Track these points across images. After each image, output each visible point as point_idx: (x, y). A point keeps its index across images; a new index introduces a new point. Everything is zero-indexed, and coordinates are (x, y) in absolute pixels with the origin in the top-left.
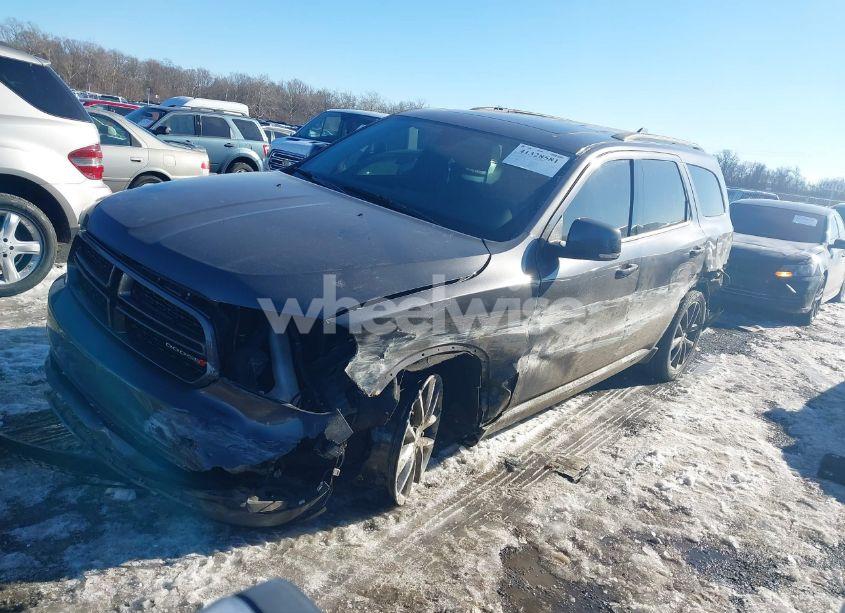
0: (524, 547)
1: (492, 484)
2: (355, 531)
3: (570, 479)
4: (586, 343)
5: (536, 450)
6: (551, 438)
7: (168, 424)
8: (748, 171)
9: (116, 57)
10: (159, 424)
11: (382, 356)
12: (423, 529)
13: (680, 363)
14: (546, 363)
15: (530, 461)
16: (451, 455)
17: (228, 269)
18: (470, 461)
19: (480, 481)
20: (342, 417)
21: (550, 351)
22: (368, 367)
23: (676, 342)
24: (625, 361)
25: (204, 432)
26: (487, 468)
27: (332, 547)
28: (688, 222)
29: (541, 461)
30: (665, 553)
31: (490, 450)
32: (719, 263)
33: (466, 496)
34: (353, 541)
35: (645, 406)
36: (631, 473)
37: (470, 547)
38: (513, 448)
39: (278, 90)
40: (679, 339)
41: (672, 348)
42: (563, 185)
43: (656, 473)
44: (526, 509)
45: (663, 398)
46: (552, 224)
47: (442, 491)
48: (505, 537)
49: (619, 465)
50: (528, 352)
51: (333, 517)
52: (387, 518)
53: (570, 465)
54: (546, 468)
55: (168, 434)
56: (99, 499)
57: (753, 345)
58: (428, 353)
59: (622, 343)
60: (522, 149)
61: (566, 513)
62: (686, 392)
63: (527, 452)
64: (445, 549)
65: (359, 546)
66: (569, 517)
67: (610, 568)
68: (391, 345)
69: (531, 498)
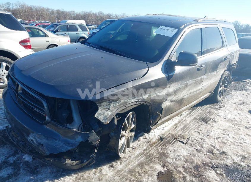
0: (165, 171)
1: (155, 147)
2: (105, 169)
3: (183, 143)
4: (187, 94)
5: (171, 132)
6: (177, 127)
7: (35, 138)
8: (244, 27)
9: (48, 10)
10: (32, 138)
11: (109, 109)
12: (129, 167)
13: (222, 96)
14: (173, 103)
15: (170, 136)
16: (141, 136)
17: (51, 84)
18: (148, 138)
19: (151, 146)
20: (94, 133)
21: (174, 99)
22: (104, 114)
23: (220, 89)
24: (203, 98)
25: (46, 141)
26: (154, 140)
27: (97, 176)
28: (223, 48)
29: (173, 136)
30: (218, 172)
31: (155, 134)
32: (235, 61)
33: (146, 152)
34: (104, 173)
35: (210, 112)
36: (205, 139)
37: (146, 173)
38: (163, 132)
39: (95, 15)
40: (221, 88)
41: (219, 91)
42: (176, 39)
43: (214, 138)
44: (167, 156)
45: (216, 109)
46: (172, 54)
47: (137, 151)
48: (159, 168)
49: (201, 136)
50: (166, 100)
51: (98, 164)
52: (117, 163)
53: (183, 137)
54: (175, 139)
55: (35, 142)
56: (20, 161)
57: (248, 87)
58: (127, 106)
59: (201, 92)
60: (161, 28)
61: (181, 157)
62: (224, 106)
63: (168, 133)
64: (137, 174)
65: (106, 175)
66: (182, 158)
67: (197, 179)
68: (112, 105)
69: (169, 151)
